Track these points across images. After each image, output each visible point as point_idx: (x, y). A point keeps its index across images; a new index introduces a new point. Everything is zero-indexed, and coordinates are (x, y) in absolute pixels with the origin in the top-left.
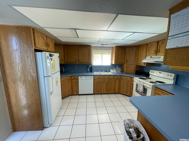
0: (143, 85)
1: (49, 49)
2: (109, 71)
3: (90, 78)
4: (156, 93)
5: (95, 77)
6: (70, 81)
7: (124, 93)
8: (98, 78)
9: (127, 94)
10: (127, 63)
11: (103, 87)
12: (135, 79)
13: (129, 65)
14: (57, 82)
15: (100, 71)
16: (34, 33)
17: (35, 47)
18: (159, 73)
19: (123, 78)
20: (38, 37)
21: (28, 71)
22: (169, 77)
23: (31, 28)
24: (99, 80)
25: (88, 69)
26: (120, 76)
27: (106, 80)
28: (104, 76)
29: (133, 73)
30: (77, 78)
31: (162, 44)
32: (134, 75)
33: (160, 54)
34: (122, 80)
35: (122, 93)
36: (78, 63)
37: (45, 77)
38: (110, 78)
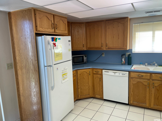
1: (57, 31)
3: (121, 75)
5: (132, 74)
6: (90, 76)
8: (137, 76)
11: (148, 95)
14: (65, 74)
15: (146, 64)
16: (35, 14)
17: (36, 31)
20: (40, 18)
21: (30, 59)
23: (32, 9)
24: (139, 80)
25: (123, 59)
27: (157, 84)
28: (151, 73)
30: (100, 73)
36: (105, 49)
37: (45, 66)
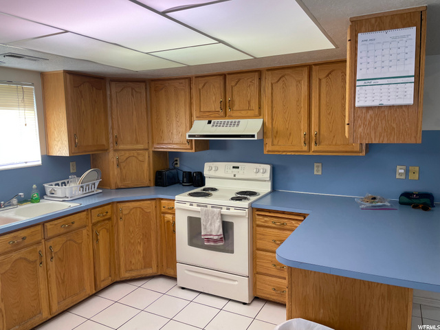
0: (222, 215)
2: (43, 194)
4: (258, 226)
7: (134, 274)
9: (149, 271)
10: (121, 147)
12: (180, 202)
13: (127, 154)
18: (234, 167)
19: (125, 212)
22: (260, 176)
26: (111, 204)
27: (57, 245)
29: (147, 183)
31: (236, 84)
32: (153, 188)
33: (235, 114)
34: (121, 223)
35: (127, 275)
38: (75, 226)
